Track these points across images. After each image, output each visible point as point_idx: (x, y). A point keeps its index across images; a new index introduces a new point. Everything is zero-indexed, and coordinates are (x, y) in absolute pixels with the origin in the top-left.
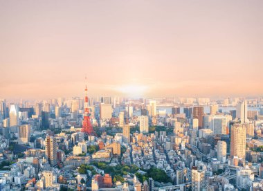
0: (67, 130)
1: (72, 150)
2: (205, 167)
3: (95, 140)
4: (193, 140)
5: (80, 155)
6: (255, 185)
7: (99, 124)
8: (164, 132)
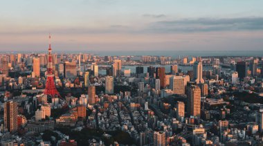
0: (29, 91)
1: (34, 114)
2: (165, 128)
3: (60, 102)
4: (155, 100)
5: (43, 120)
6: (207, 142)
7: (64, 85)
8: (129, 93)
